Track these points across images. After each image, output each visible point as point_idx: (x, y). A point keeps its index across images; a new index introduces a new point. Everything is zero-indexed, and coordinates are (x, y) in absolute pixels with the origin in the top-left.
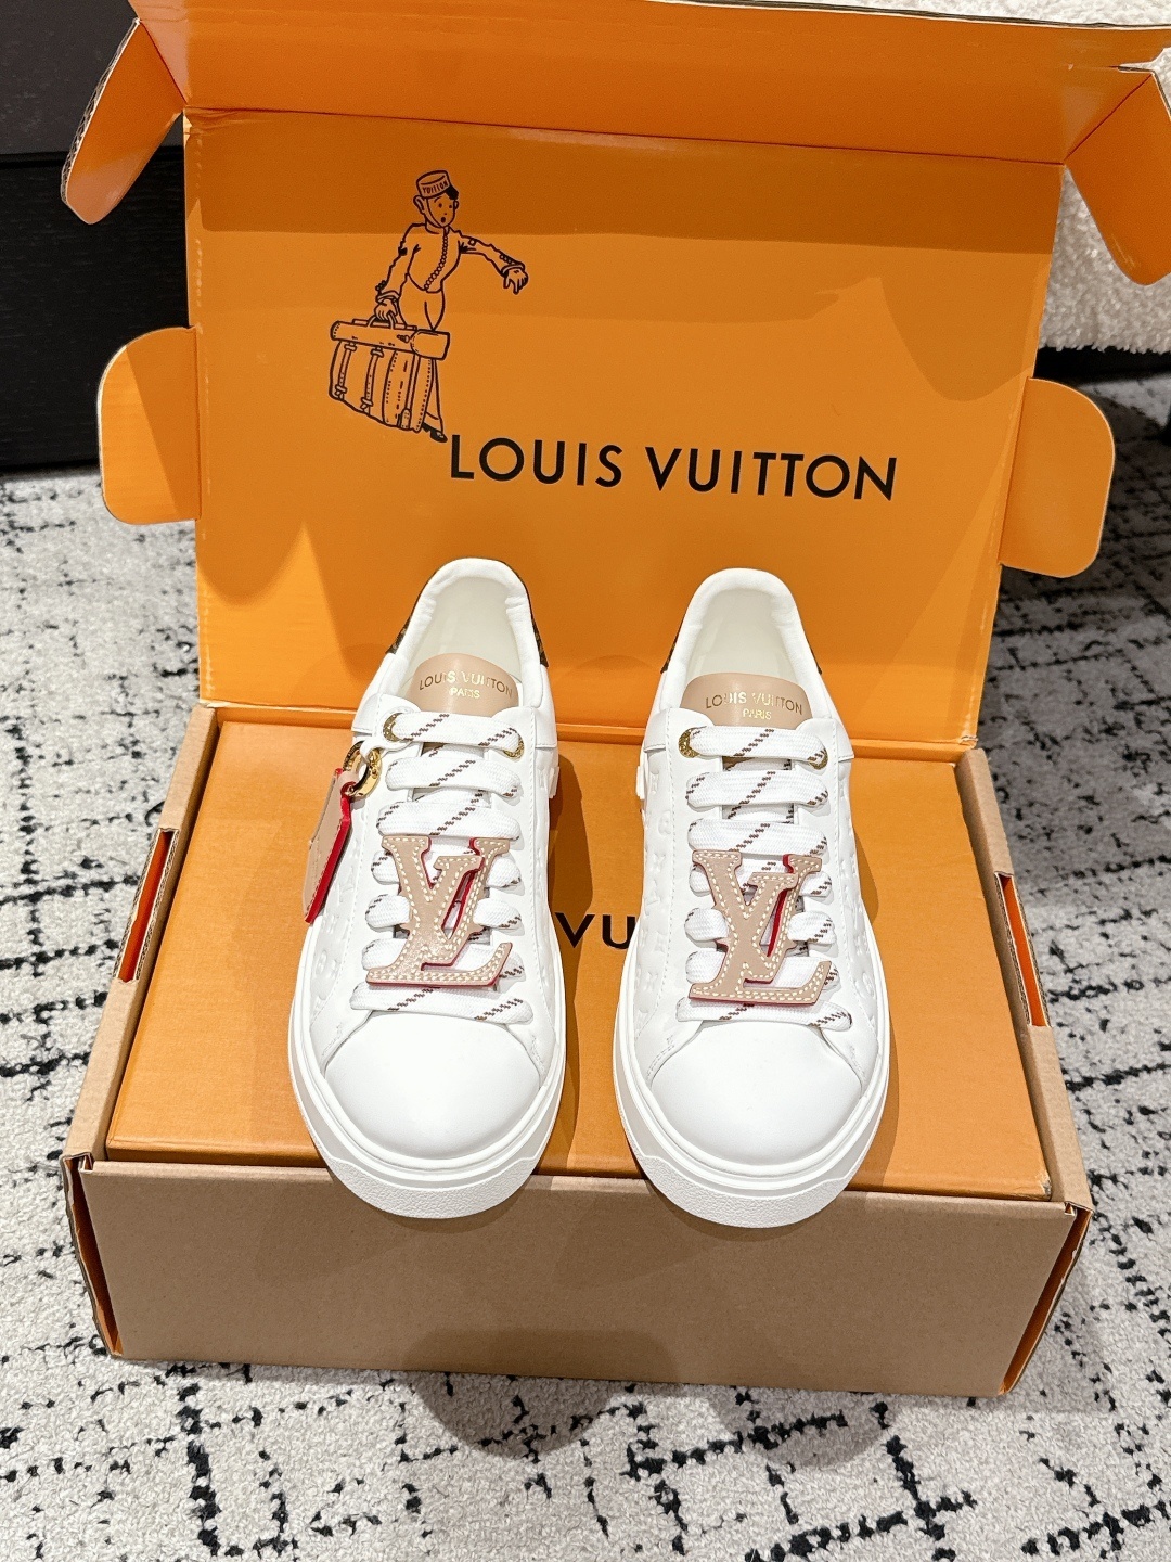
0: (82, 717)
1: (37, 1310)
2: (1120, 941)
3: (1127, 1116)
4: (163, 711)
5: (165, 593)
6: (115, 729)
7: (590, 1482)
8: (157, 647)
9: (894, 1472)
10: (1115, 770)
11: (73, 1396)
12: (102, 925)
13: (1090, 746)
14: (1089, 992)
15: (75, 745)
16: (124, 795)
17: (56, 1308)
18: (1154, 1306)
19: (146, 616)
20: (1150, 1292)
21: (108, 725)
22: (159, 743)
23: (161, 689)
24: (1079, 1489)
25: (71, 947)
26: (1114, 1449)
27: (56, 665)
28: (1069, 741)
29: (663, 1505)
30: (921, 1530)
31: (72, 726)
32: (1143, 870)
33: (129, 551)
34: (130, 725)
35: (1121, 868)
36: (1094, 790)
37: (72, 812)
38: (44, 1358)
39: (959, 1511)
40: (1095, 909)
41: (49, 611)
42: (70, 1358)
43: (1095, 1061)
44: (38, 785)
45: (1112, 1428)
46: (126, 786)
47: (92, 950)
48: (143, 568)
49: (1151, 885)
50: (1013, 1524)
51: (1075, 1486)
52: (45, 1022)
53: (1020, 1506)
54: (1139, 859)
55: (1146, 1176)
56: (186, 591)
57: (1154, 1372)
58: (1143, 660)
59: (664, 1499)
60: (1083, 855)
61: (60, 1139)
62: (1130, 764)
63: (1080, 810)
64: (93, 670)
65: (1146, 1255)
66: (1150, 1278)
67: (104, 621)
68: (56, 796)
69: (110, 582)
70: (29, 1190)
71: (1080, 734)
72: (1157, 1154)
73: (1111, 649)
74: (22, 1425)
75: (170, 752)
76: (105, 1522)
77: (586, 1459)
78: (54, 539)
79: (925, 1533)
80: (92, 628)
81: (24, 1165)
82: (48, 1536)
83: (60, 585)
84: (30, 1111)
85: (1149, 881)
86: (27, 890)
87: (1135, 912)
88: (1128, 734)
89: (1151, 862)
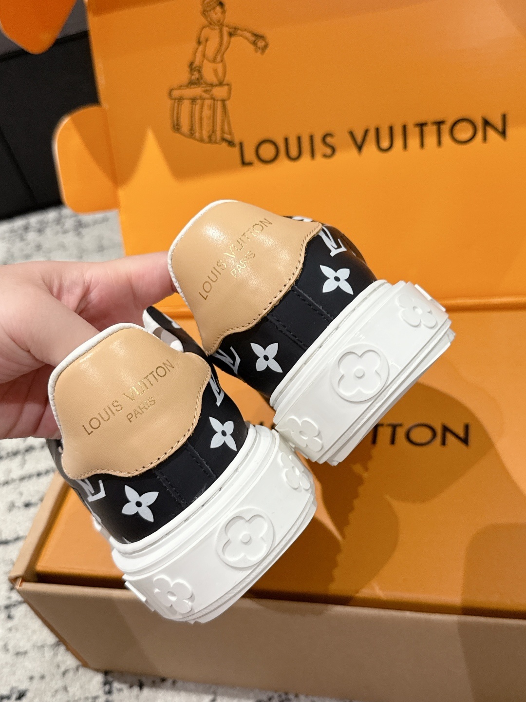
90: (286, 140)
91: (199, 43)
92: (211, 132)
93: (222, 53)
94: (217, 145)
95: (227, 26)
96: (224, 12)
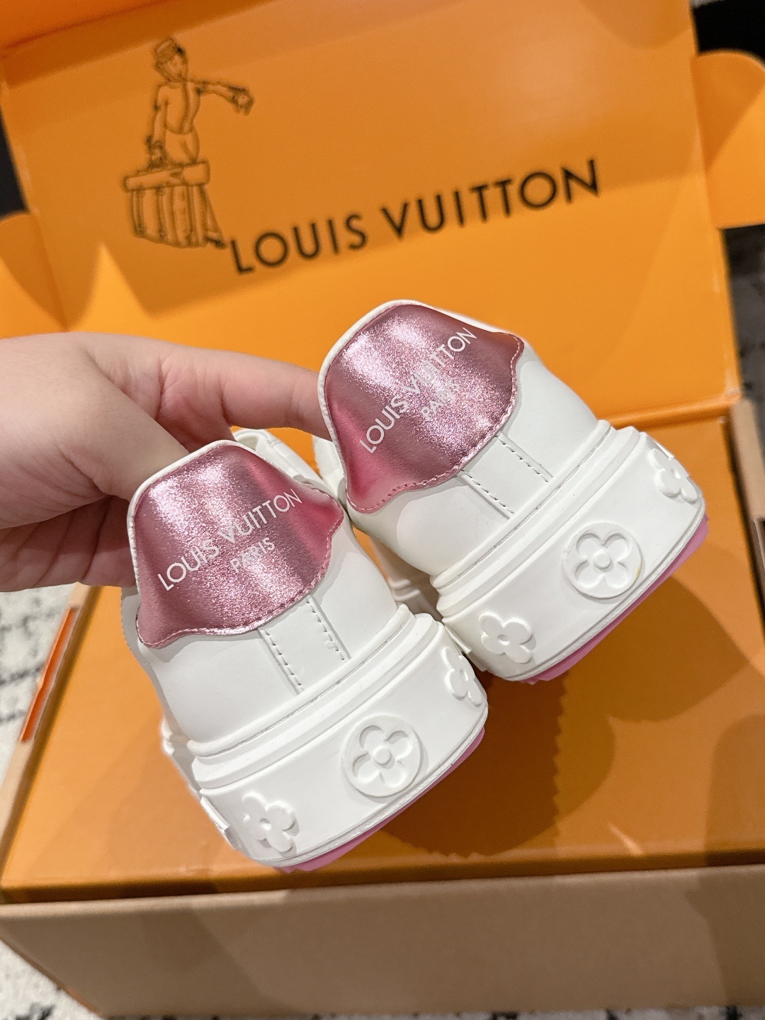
90: (296, 231)
91: (156, 108)
92: (188, 232)
93: (189, 119)
94: (199, 248)
95: (192, 81)
96: (185, 62)
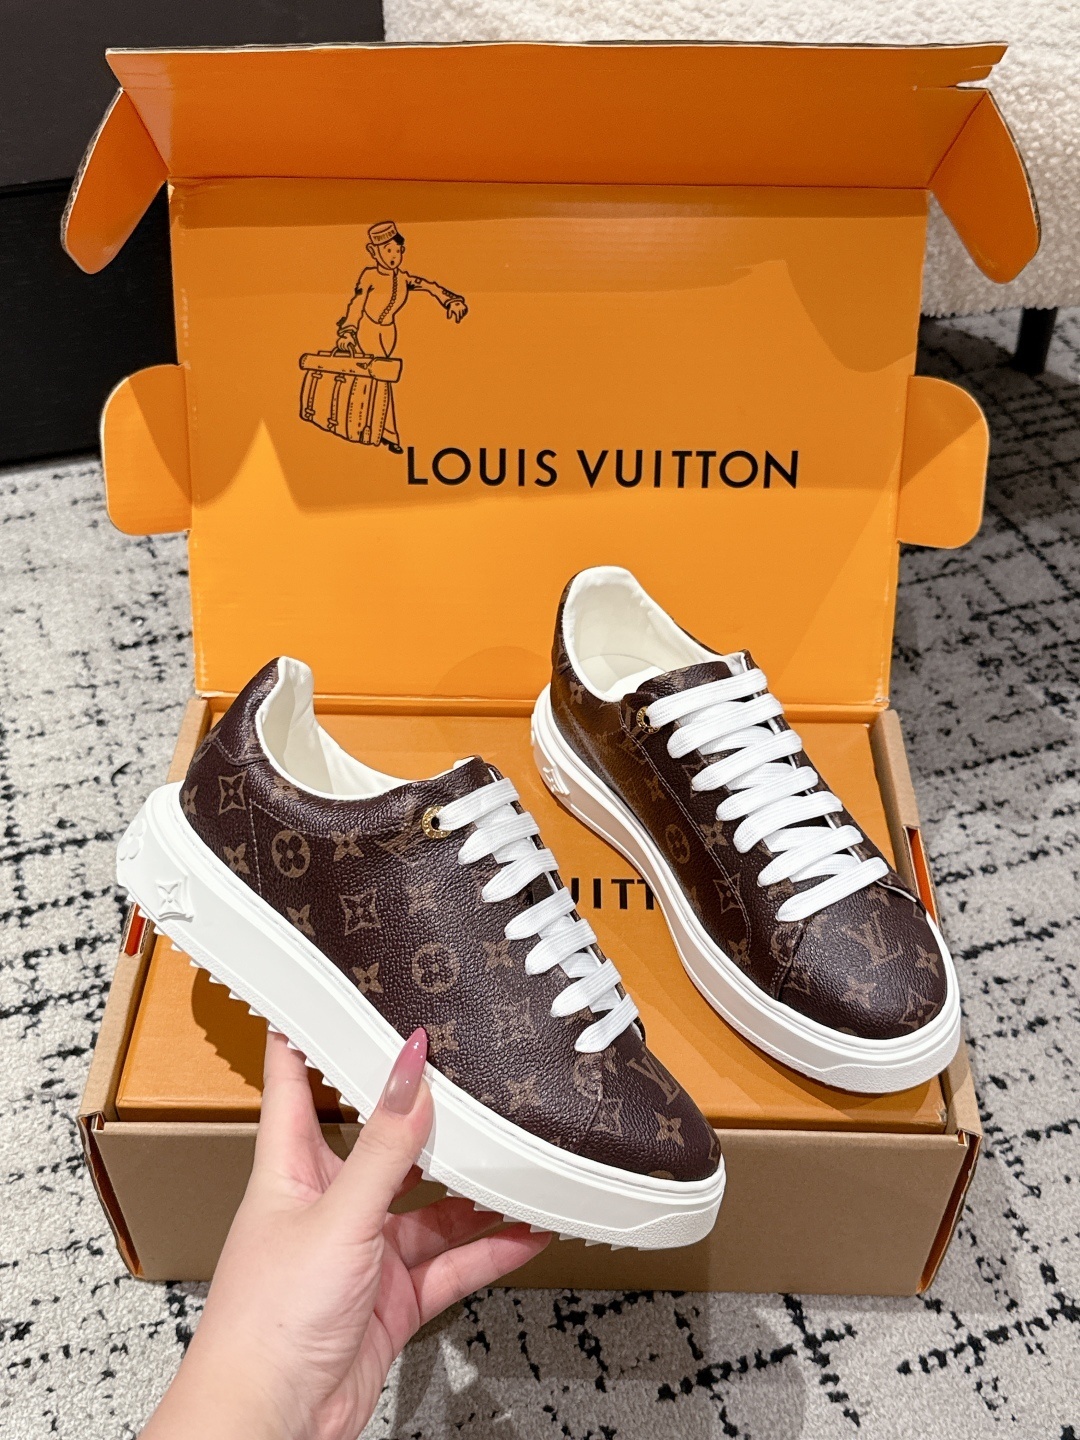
0: (50, 692)
1: (41, 1220)
2: (977, 831)
3: (983, 986)
4: (122, 682)
5: (118, 573)
6: (80, 701)
7: (523, 1335)
8: (114, 623)
9: (785, 1310)
10: (971, 676)
11: (75, 1291)
12: (78, 879)
13: (949, 656)
14: (950, 879)
15: (46, 718)
16: (91, 760)
17: (57, 1216)
18: (1009, 1153)
19: (102, 596)
20: (1006, 1141)
21: (74, 697)
22: (120, 710)
23: (119, 661)
24: (945, 1317)
25: (52, 900)
26: (976, 1280)
27: (25, 646)
28: (928, 654)
29: (586, 1351)
30: (810, 1358)
31: (42, 701)
32: (997, 765)
33: (83, 536)
34: (94, 696)
35: (977, 764)
36: (953, 695)
37: (46, 778)
38: (49, 1260)
39: (842, 1341)
40: (954, 803)
41: (16, 598)
42: (71, 1259)
43: (955, 938)
44: (15, 757)
45: (973, 1261)
46: (93, 752)
47: (70, 901)
48: (98, 552)
49: (1003, 778)
50: (888, 1351)
51: (942, 1314)
52: (32, 967)
53: (894, 1332)
54: (993, 755)
55: (1001, 1039)
56: (137, 569)
57: (1010, 1210)
58: (996, 573)
59: (586, 1346)
60: (943, 755)
61: (52, 1070)
62: (984, 670)
63: (940, 715)
64: (58, 648)
65: (1002, 1109)
66: (1005, 1128)
67: (65, 602)
68: (32, 765)
69: (69, 566)
70: (27, 1116)
71: (940, 645)
72: (1010, 1018)
73: (967, 565)
74: (33, 1319)
75: (130, 718)
76: (108, 1397)
77: (519, 1316)
78: (17, 530)
79: (813, 1360)
80: (55, 610)
81: (21, 1095)
82: (61, 1412)
83: (25, 572)
84: (25, 1047)
85: (1001, 774)
86: (10, 851)
87: (990, 804)
88: (983, 642)
89: (1004, 757)
